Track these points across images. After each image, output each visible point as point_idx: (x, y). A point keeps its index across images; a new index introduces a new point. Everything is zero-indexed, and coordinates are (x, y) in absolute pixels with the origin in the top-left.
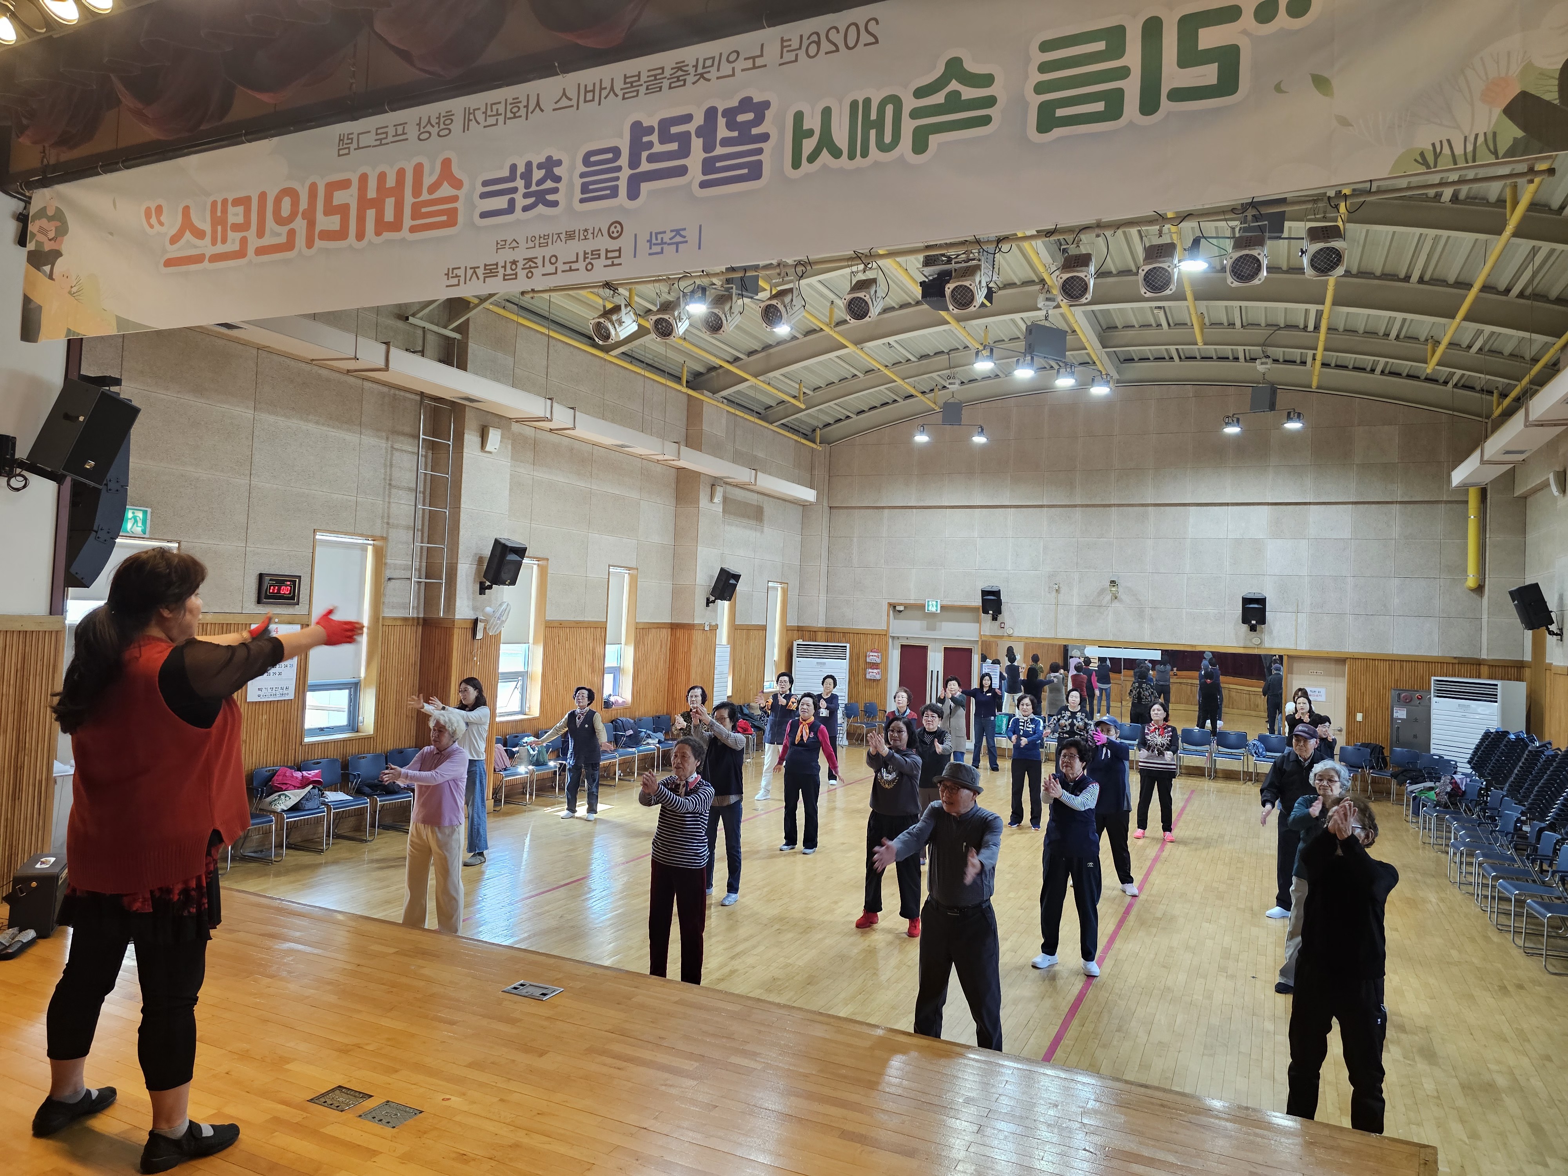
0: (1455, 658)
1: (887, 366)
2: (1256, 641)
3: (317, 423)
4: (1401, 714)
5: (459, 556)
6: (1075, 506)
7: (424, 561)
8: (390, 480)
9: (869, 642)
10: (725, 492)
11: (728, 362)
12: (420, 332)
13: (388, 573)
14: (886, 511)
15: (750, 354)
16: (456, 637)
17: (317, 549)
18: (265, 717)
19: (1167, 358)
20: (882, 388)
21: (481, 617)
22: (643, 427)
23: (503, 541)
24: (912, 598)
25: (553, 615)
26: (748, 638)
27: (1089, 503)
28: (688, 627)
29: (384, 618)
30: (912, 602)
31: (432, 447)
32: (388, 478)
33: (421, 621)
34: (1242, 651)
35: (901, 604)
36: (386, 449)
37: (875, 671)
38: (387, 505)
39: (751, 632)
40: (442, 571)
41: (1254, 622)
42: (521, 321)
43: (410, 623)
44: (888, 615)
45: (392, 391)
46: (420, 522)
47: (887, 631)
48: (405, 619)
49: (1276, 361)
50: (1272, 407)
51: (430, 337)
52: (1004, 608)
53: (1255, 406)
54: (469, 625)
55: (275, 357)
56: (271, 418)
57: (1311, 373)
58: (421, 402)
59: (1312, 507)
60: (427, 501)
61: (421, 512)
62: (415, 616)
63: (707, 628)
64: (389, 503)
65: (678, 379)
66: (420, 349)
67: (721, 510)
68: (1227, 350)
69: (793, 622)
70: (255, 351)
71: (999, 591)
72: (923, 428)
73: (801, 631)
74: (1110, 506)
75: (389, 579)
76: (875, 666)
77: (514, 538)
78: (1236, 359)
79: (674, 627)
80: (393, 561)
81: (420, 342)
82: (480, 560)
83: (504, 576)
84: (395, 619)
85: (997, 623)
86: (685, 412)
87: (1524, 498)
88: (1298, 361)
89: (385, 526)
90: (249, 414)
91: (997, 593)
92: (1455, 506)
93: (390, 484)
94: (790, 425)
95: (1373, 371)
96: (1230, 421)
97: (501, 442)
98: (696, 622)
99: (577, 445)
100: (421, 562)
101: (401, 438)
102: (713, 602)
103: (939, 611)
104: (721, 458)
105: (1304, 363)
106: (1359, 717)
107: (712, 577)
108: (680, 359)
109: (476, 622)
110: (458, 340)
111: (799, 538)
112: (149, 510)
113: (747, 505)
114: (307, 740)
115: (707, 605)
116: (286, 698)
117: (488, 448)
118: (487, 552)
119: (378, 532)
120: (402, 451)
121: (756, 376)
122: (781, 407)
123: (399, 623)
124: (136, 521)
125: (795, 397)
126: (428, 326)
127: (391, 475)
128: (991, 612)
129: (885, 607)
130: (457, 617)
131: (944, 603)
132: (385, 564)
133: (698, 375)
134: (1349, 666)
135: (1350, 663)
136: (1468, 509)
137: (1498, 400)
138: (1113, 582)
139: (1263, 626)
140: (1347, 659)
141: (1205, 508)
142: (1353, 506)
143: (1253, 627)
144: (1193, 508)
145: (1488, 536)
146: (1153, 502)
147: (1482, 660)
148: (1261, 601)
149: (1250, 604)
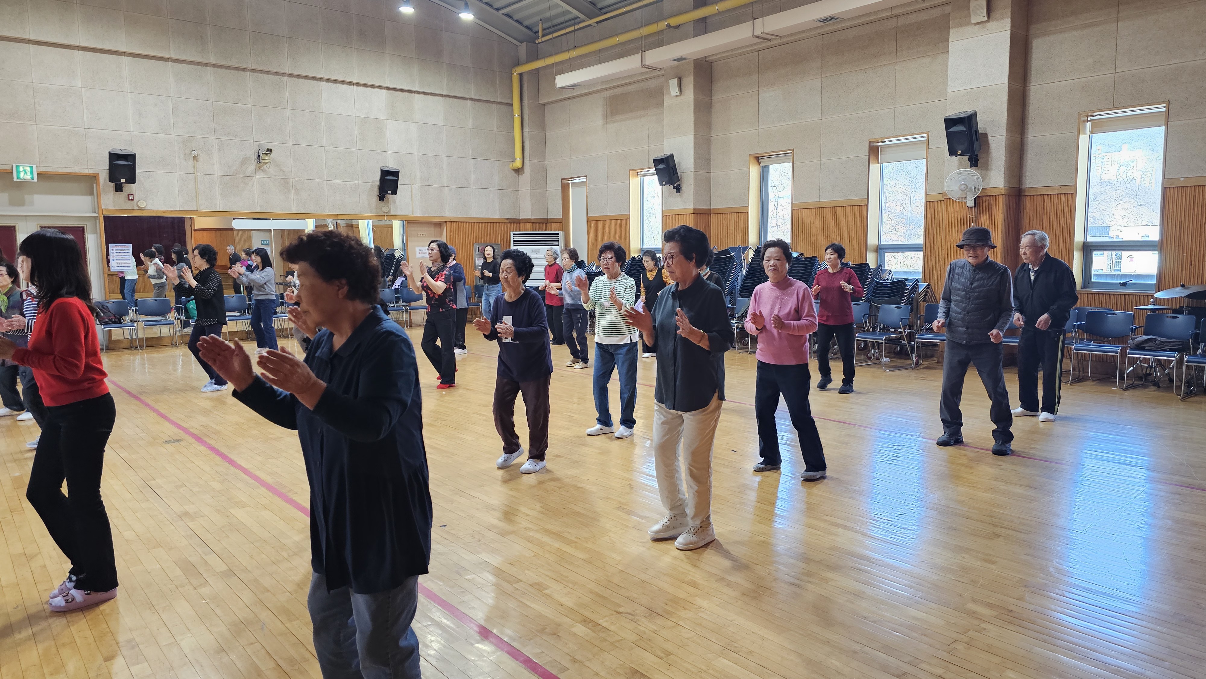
0: (507, 219)
2: (385, 209)
71: (135, 156)
85: (126, 194)
87: (544, 105)
92: (501, 107)
103: (34, 180)
128: (122, 180)
131: (44, 169)
134: (448, 228)
135: (448, 225)
136: (513, 110)
137: (543, 30)
138: (270, 150)
139: (390, 197)
140: (446, 222)
141: (334, 85)
142: (444, 98)
143: (382, 198)
144: (324, 84)
145: (526, 130)
146: (290, 72)
147: (522, 219)
148: (396, 174)
149: (387, 176)
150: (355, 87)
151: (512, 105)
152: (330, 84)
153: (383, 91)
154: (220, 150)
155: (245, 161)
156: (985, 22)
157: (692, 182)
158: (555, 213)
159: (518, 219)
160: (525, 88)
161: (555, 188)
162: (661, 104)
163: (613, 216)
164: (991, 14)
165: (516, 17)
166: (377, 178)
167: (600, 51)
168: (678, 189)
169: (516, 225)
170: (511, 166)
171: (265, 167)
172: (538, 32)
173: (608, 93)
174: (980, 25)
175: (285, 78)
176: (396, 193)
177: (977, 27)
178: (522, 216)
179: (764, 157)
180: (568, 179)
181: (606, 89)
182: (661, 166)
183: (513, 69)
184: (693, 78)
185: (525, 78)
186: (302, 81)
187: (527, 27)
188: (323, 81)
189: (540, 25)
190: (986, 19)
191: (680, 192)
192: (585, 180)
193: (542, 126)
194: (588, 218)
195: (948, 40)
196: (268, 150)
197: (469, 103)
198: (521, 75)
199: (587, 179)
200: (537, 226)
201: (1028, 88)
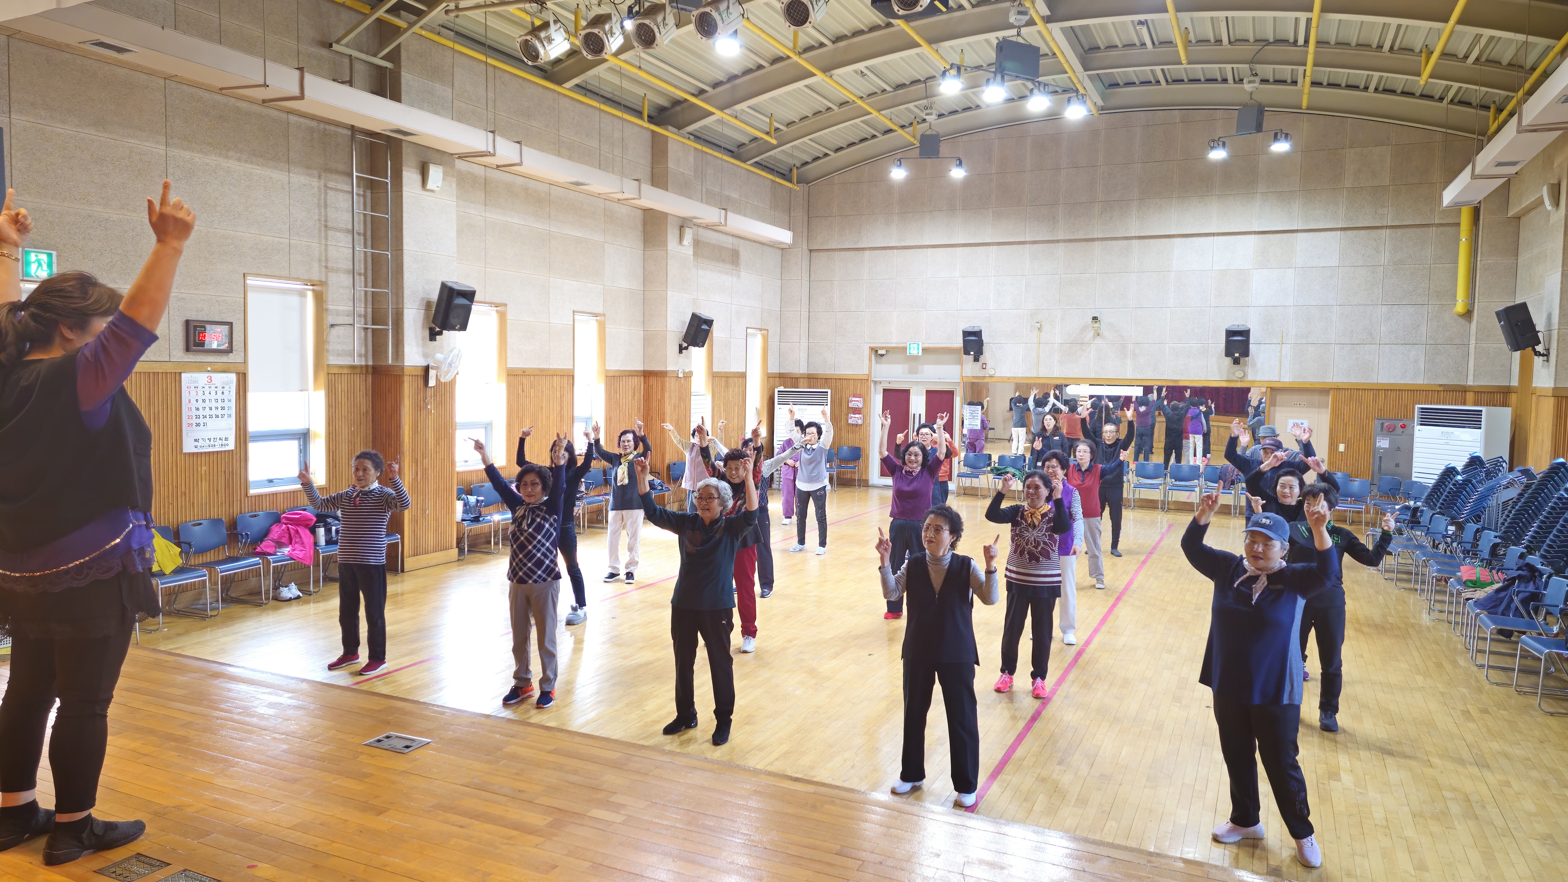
0: (1440, 385)
1: (861, 98)
2: (1239, 374)
3: (239, 160)
4: (1383, 443)
5: (405, 300)
6: (1058, 241)
7: (370, 306)
8: (326, 221)
9: (851, 388)
10: (694, 234)
11: (693, 95)
12: (346, 61)
13: (331, 319)
14: (867, 253)
15: (716, 85)
16: (406, 385)
17: (250, 296)
18: (204, 468)
19: (1153, 81)
20: (857, 121)
21: (432, 364)
22: (602, 164)
23: (450, 284)
24: (894, 341)
25: (515, 362)
26: (727, 386)
27: (1072, 237)
28: (661, 375)
29: (328, 366)
30: (893, 345)
31: (372, 186)
32: (323, 219)
33: (370, 370)
34: (1224, 385)
35: (882, 348)
36: (319, 188)
37: (857, 416)
38: (323, 247)
39: (730, 380)
40: (387, 318)
41: (1237, 355)
42: (458, 47)
43: (358, 371)
44: (870, 360)
45: (322, 126)
46: (362, 266)
47: (869, 375)
48: (353, 367)
49: (1264, 81)
50: (1259, 128)
51: (358, 66)
52: (985, 348)
53: (1241, 127)
54: (421, 373)
55: (185, 88)
56: (187, 155)
57: (1301, 92)
58: (353, 137)
60: (369, 243)
61: (362, 255)
62: (363, 363)
63: (681, 375)
64: (326, 245)
65: (639, 113)
66: (348, 79)
67: (692, 253)
68: (1213, 69)
69: (774, 369)
70: (162, 82)
71: (981, 331)
72: (900, 163)
73: (784, 378)
74: (1093, 240)
75: (332, 326)
76: (857, 411)
77: (460, 280)
78: (1225, 80)
79: (647, 375)
80: (335, 307)
81: (348, 72)
82: (428, 304)
83: (453, 320)
84: (341, 367)
85: (979, 364)
86: (650, 150)
87: (1518, 218)
88: (1289, 81)
89: (323, 270)
90: (161, 149)
91: (978, 334)
92: (1446, 229)
93: (326, 226)
94: (764, 163)
95: (1366, 88)
96: (1216, 145)
97: (444, 179)
98: (668, 369)
99: (532, 184)
100: (366, 308)
101: (335, 177)
102: (686, 348)
103: (920, 354)
104: (690, 198)
105: (1295, 83)
106: (1342, 447)
107: (684, 322)
108: (641, 91)
109: (427, 369)
110: (390, 69)
111: (779, 283)
112: (54, 253)
113: (721, 248)
114: (252, 492)
115: (680, 352)
116: (227, 448)
117: (430, 185)
118: (434, 296)
119: (316, 276)
120: (337, 190)
121: (722, 109)
122: (754, 145)
123: (346, 371)
124: (40, 265)
125: (767, 133)
126: (355, 54)
127: (326, 216)
128: (972, 353)
129: (867, 351)
130: (406, 364)
131: (926, 345)
132: (327, 310)
133: (662, 109)
134: (1332, 397)
135: (1333, 393)
138: (1096, 318)
140: (1333, 388)
141: (1187, 240)
142: (1342, 232)
143: (1236, 360)
145: (1480, 261)
147: (1469, 386)
148: (1245, 333)
149: (1234, 335)
150: (1216, 238)
151: (1458, 224)
152: (1184, 239)
153: (1253, 236)
154: (1061, 319)
155: (1085, 328)
159: (1463, 386)
166: (1221, 339)
169: (1459, 394)
170: (1455, 310)
171: (1103, 333)
176: (1249, 357)
178: (1470, 381)
186: (1152, 241)
188: (1177, 238)
193: (1510, 248)
197: (1386, 231)
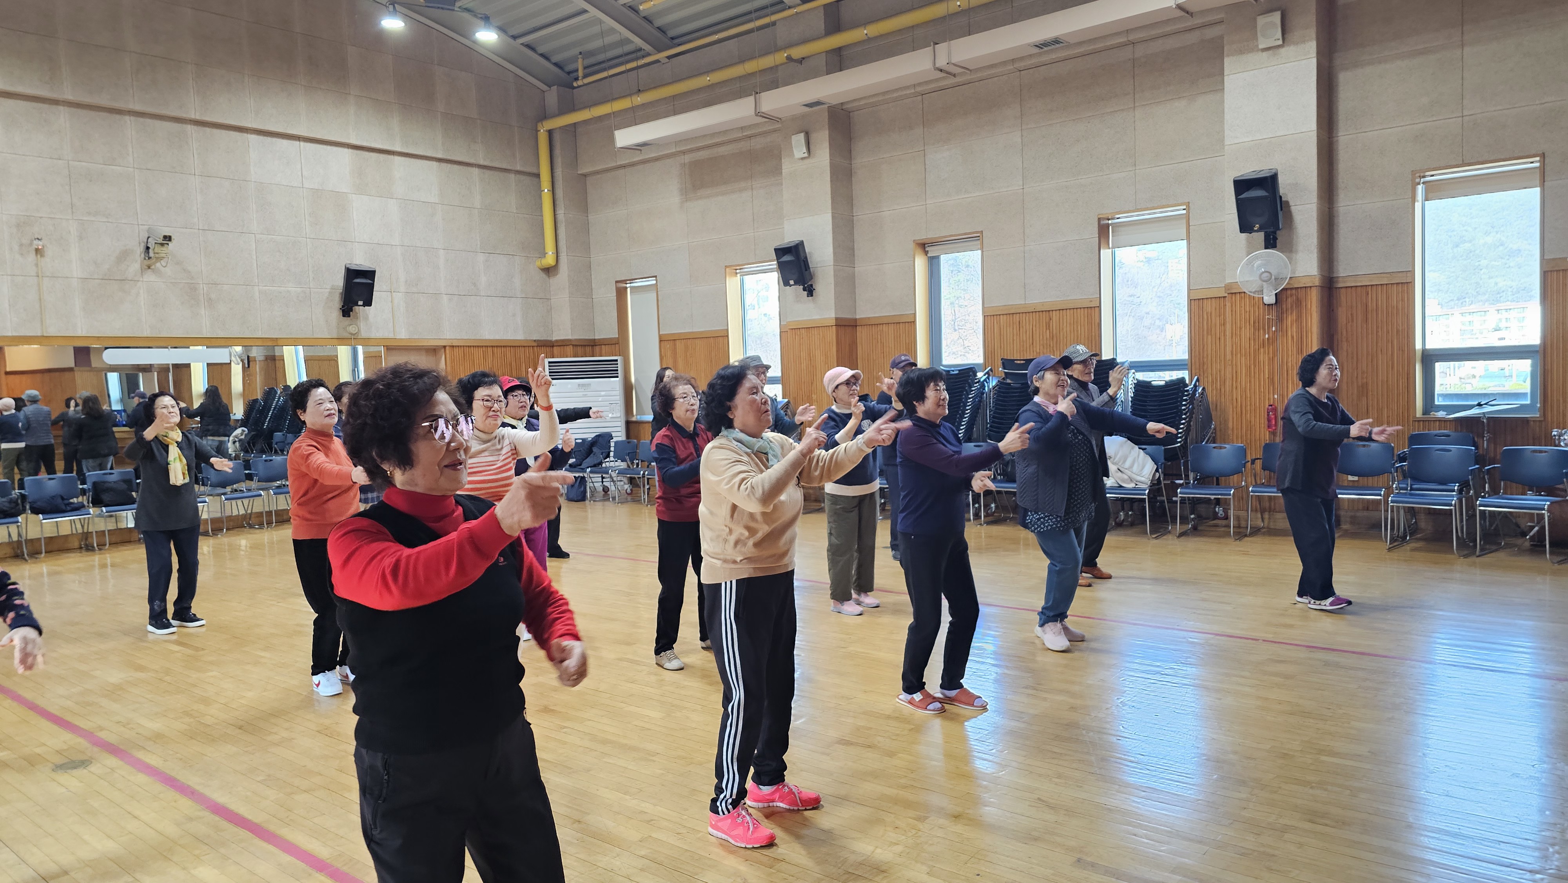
2: (353, 329)
59: (398, 159)
87: (585, 176)
92: (522, 177)
134: (448, 356)
135: (447, 351)
136: (540, 182)
137: (585, 68)
138: (168, 238)
139: (360, 310)
140: (445, 347)
141: (269, 140)
142: (437, 164)
143: (347, 311)
144: (253, 138)
145: (561, 212)
146: (198, 117)
147: (557, 341)
148: (370, 274)
149: (357, 278)
150: (302, 143)
151: (538, 176)
152: (261, 138)
153: (346, 150)
154: (81, 238)
155: (124, 256)
156: (1279, 47)
157: (831, 280)
158: (607, 330)
159: (551, 341)
160: (557, 152)
161: (606, 295)
162: (777, 171)
163: (702, 332)
164: (1286, 36)
165: (542, 49)
166: (339, 281)
167: (674, 97)
168: (810, 291)
169: (548, 349)
170: (538, 263)
171: (158, 265)
172: (577, 70)
173: (687, 158)
174: (1271, 52)
175: (189, 128)
176: (370, 305)
177: (1265, 54)
178: (557, 336)
179: (934, 243)
180: (625, 282)
181: (684, 153)
182: (787, 258)
183: (540, 125)
184: (827, 132)
185: (557, 137)
186: (216, 132)
187: (556, 64)
188: (251, 133)
189: (580, 61)
190: (1280, 42)
191: (812, 296)
192: (654, 282)
193: (583, 204)
194: (660, 336)
195: (1222, 74)
196: (165, 237)
197: (475, 171)
198: (550, 133)
199: (656, 280)
200: (579, 349)
201: (1335, 139)
